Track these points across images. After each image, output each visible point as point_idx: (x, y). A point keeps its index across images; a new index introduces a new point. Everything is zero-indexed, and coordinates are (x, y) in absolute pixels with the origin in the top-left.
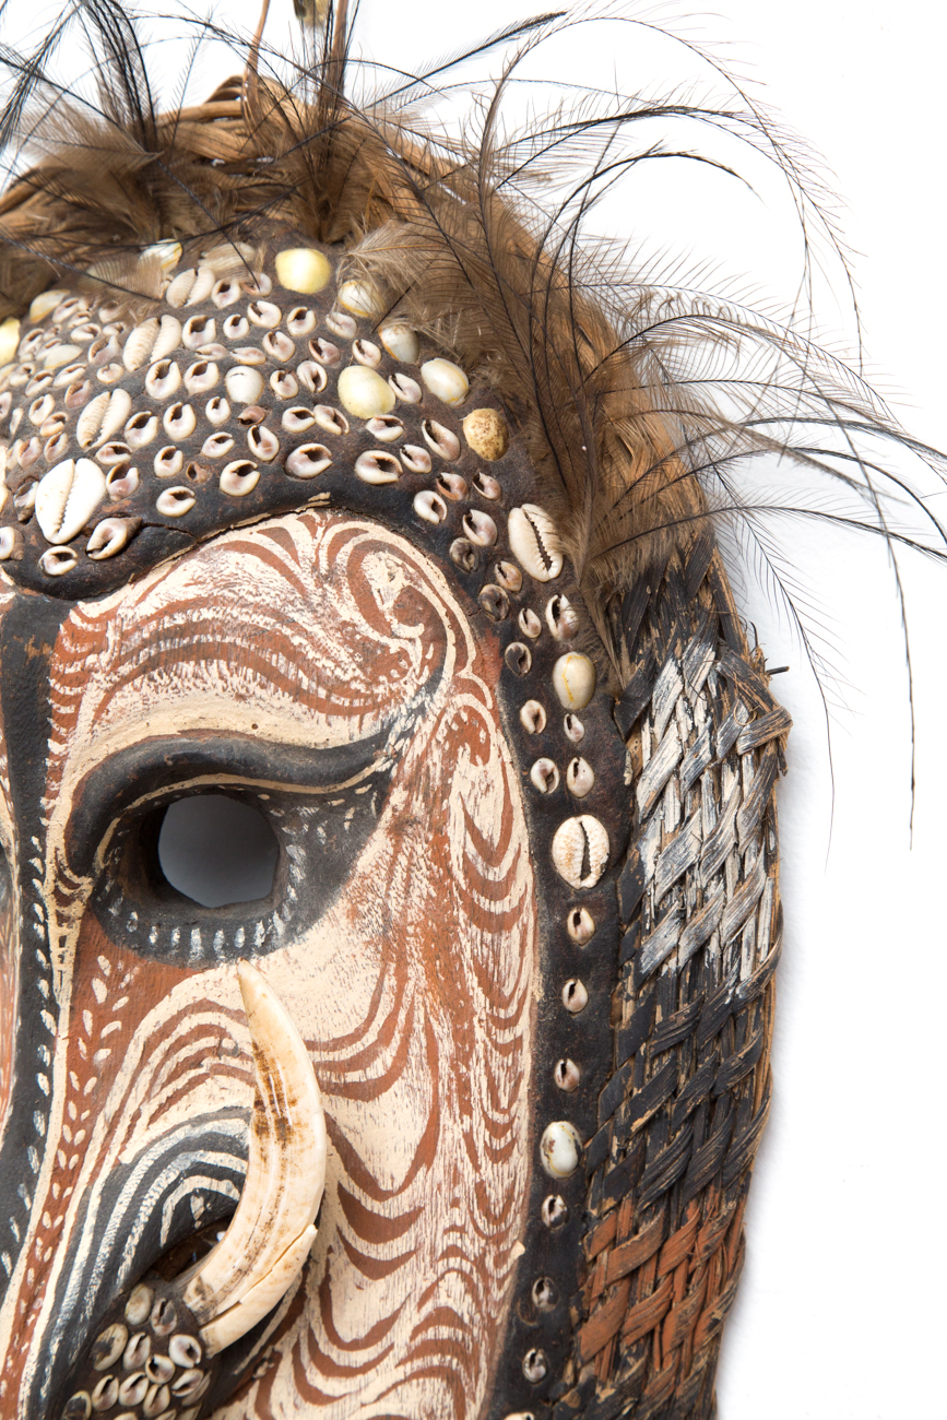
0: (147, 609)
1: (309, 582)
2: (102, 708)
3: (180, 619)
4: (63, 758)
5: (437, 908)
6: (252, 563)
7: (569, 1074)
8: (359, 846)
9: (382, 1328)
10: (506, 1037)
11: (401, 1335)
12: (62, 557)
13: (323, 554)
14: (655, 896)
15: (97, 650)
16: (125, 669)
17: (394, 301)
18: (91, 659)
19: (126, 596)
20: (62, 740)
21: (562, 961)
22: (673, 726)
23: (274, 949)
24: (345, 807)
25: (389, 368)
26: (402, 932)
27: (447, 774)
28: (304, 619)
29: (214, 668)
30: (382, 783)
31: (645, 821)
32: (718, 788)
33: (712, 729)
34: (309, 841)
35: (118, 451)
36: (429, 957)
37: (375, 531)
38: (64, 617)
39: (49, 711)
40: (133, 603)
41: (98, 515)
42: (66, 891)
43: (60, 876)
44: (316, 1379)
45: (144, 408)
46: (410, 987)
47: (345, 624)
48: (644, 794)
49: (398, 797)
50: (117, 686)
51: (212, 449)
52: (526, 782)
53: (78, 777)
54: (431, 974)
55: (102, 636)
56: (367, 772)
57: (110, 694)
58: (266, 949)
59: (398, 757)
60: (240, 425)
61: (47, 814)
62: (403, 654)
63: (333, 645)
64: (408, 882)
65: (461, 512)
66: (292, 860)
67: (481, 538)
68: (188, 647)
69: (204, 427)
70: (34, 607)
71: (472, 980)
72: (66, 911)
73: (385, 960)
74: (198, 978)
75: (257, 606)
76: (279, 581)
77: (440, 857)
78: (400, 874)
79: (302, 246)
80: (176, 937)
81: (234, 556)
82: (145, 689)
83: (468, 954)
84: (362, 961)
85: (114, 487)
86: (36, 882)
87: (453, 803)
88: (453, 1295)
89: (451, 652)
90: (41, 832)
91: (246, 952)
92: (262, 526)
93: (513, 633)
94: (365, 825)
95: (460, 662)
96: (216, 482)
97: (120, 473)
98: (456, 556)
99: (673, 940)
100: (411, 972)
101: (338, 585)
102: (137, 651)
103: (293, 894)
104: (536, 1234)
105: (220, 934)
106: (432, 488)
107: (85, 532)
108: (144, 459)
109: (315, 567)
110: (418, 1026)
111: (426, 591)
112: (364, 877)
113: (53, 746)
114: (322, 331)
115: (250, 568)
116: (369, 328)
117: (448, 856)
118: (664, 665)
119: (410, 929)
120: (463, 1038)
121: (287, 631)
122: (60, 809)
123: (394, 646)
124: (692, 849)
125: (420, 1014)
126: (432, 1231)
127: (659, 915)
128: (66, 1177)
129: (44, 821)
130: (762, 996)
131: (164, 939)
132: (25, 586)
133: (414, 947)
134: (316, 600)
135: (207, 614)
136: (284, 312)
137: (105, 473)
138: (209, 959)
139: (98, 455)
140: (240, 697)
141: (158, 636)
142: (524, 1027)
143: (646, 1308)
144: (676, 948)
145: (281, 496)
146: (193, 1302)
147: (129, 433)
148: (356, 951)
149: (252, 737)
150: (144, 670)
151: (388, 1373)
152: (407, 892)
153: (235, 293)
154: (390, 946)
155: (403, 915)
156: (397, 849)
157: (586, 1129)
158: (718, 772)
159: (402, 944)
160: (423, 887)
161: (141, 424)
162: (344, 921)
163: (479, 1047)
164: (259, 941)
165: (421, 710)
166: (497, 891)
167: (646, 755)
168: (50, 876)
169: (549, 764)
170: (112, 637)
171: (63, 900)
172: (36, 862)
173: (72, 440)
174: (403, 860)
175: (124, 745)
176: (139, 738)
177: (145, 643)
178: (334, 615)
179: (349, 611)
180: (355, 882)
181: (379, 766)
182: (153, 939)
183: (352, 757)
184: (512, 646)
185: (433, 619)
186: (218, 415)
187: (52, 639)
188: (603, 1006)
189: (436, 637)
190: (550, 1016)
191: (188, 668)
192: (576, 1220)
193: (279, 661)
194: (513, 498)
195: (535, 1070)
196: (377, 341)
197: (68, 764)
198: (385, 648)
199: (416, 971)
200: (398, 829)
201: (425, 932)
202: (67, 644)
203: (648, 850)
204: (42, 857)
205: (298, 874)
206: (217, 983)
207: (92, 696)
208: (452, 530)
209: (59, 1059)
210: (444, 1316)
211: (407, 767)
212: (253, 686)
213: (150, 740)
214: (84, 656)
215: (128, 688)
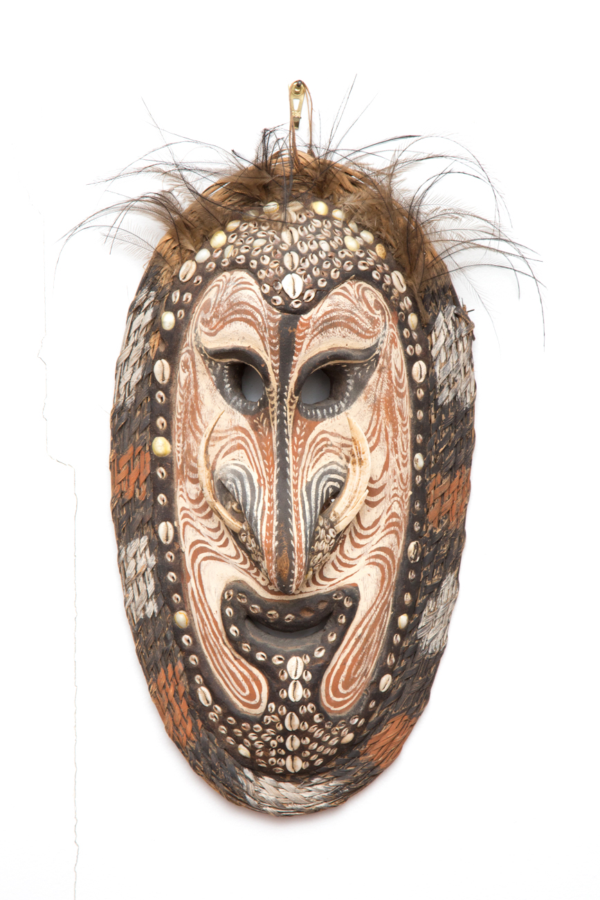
0: (320, 314)
1: (355, 301)
2: (308, 345)
3: (328, 317)
4: (296, 361)
5: (389, 393)
6: (341, 298)
7: (419, 438)
8: (369, 376)
9: (377, 521)
10: (405, 430)
11: (382, 523)
12: (297, 303)
13: (356, 292)
14: (440, 382)
15: (308, 328)
16: (315, 333)
17: (350, 215)
18: (306, 331)
19: (314, 311)
20: (297, 356)
21: (417, 405)
22: (442, 331)
23: (342, 412)
24: (367, 366)
25: (354, 235)
26: (379, 401)
27: (391, 353)
28: (356, 312)
29: (338, 329)
30: (377, 357)
31: (435, 360)
32: (457, 348)
33: (455, 331)
34: (356, 378)
35: (302, 270)
36: (386, 408)
37: (364, 284)
38: (298, 319)
39: (294, 348)
40: (316, 313)
41: (305, 290)
42: (292, 401)
43: (292, 397)
44: (357, 541)
45: (303, 257)
46: (381, 418)
47: (365, 312)
48: (434, 353)
49: (381, 361)
50: (313, 338)
51: (326, 266)
52: (405, 353)
53: (300, 366)
54: (387, 413)
55: (309, 324)
56: (374, 354)
57: (311, 340)
58: (339, 412)
59: (381, 349)
60: (329, 259)
61: (290, 379)
62: (378, 319)
63: (364, 319)
64: (382, 386)
65: (383, 275)
66: (348, 384)
67: (388, 282)
68: (330, 324)
69: (321, 261)
70: (289, 318)
71: (397, 413)
72: (291, 407)
73: (374, 411)
74: (321, 424)
75: (346, 310)
76: (349, 302)
77: (390, 378)
78: (380, 384)
79: (317, 201)
80: (314, 413)
81: (337, 297)
82: (320, 338)
83: (396, 406)
84: (367, 412)
85: (306, 281)
86: (285, 400)
87: (392, 361)
88: (396, 509)
89: (387, 316)
90: (288, 384)
91: (332, 415)
92: (340, 287)
93: (399, 310)
94: (372, 370)
95: (389, 320)
96: (330, 275)
97: (305, 277)
98: (385, 289)
99: (447, 394)
100: (381, 413)
101: (361, 301)
102: (318, 327)
103: (348, 394)
104: (415, 488)
105: (325, 410)
106: (375, 270)
107: (302, 294)
108: (309, 271)
109: (355, 297)
110: (383, 429)
111: (379, 300)
112: (370, 386)
113: (295, 358)
114: (334, 227)
115: (341, 299)
116: (345, 224)
117: (392, 377)
118: (438, 314)
119: (381, 400)
120: (395, 431)
121: (354, 316)
122: (294, 376)
123: (376, 317)
124: (451, 367)
125: (383, 426)
126: (389, 490)
127: (442, 388)
128: (295, 486)
129: (289, 381)
130: (472, 407)
131: (311, 413)
132: (284, 312)
133: (382, 406)
134: (358, 306)
135: (334, 314)
136: (322, 222)
137: (301, 277)
138: (324, 418)
139: (297, 272)
140: (344, 337)
141: (323, 322)
142: (408, 427)
143: (448, 504)
144: (448, 396)
145: (345, 277)
146: (332, 519)
147: (302, 264)
148: (366, 409)
149: (346, 348)
150: (320, 332)
151: (380, 534)
152: (381, 389)
153: (305, 218)
154: (376, 407)
155: (380, 396)
156: (380, 376)
157: (424, 455)
158: (457, 343)
159: (379, 405)
160: (386, 387)
161: (304, 261)
162: (363, 400)
163: (399, 433)
164: (337, 411)
165: (384, 335)
166: (401, 386)
167: (434, 341)
168: (289, 397)
169: (411, 347)
170: (311, 324)
171: (291, 404)
172: (285, 393)
173: (285, 268)
174: (381, 379)
175: (313, 355)
176: (317, 352)
177: (320, 324)
178: (363, 310)
179: (366, 309)
180: (367, 388)
181: (377, 352)
182: (309, 414)
183: (370, 351)
184: (400, 313)
185: (382, 308)
186: (323, 256)
187: (295, 326)
188: (427, 416)
189: (383, 313)
190: (415, 422)
191: (331, 330)
192: (424, 482)
193: (353, 325)
194: (392, 269)
195: (411, 438)
196: (349, 228)
197: (298, 363)
198: (374, 318)
199: (383, 413)
200: (380, 371)
201: (385, 401)
202: (300, 327)
203: (437, 369)
204: (287, 392)
205: (350, 388)
206: (326, 424)
207: (306, 341)
208: (382, 281)
209: (290, 452)
210: (394, 515)
211: (383, 352)
212: (347, 333)
213: (320, 353)
214: (304, 330)
215: (316, 338)
